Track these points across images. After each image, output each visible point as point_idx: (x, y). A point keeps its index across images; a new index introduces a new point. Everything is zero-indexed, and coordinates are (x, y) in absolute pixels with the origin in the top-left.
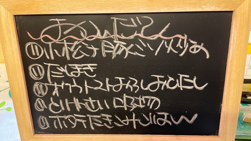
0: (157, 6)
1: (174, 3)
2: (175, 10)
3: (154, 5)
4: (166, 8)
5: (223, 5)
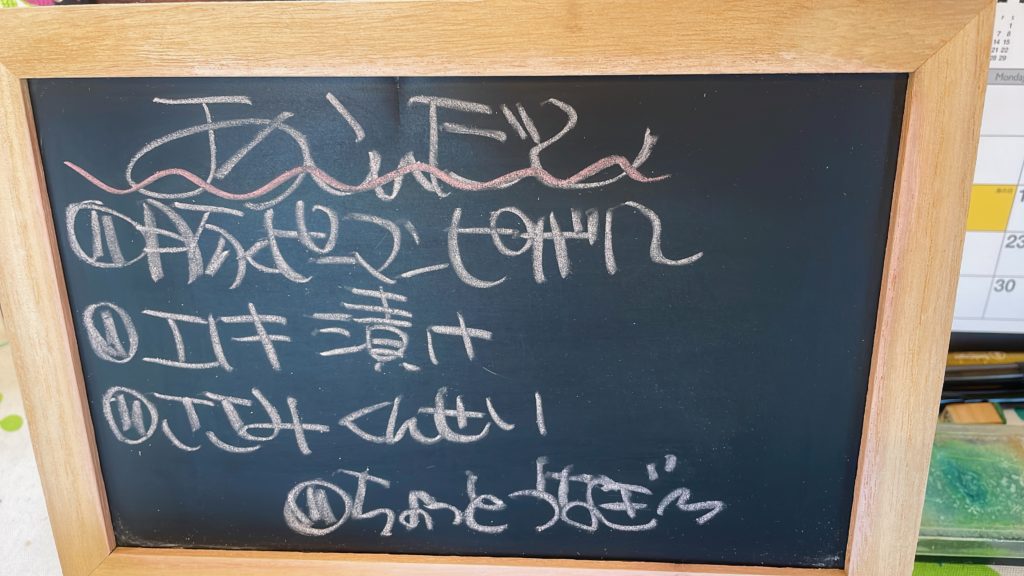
0: (596, 49)
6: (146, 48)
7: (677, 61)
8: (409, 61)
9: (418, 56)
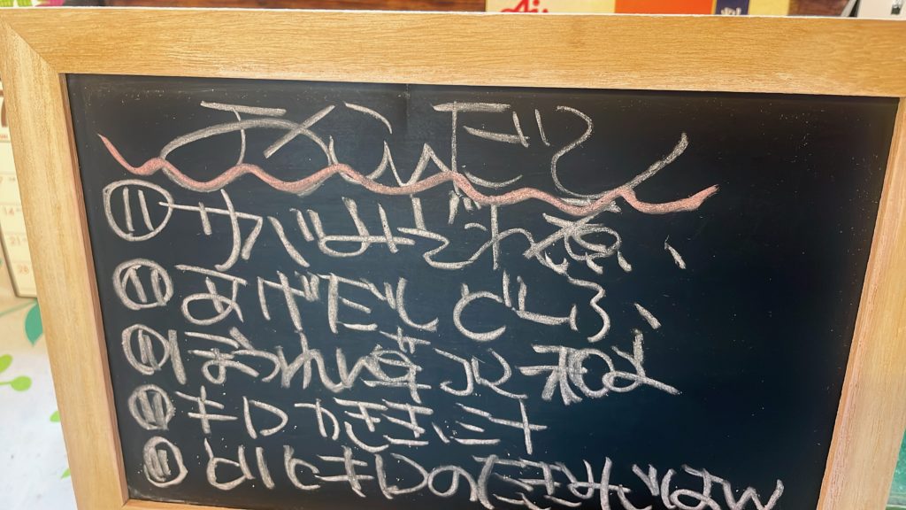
6: (176, 49)
7: (676, 78)
8: (419, 69)
9: (427, 65)
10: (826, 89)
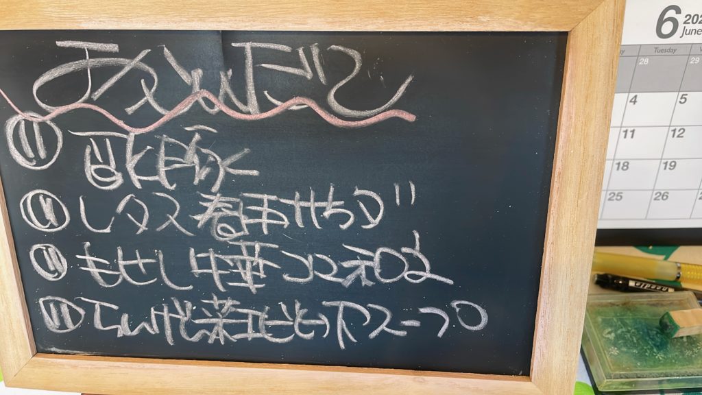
0: (354, 13)
1: (402, 6)
2: (404, 27)
3: (347, 11)
4: (381, 21)
5: (538, 16)
6: (50, 9)
7: (409, 22)
8: (227, 19)
9: (232, 16)
10: (514, 27)
